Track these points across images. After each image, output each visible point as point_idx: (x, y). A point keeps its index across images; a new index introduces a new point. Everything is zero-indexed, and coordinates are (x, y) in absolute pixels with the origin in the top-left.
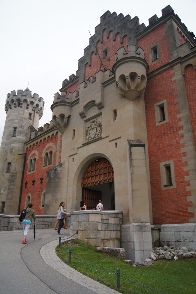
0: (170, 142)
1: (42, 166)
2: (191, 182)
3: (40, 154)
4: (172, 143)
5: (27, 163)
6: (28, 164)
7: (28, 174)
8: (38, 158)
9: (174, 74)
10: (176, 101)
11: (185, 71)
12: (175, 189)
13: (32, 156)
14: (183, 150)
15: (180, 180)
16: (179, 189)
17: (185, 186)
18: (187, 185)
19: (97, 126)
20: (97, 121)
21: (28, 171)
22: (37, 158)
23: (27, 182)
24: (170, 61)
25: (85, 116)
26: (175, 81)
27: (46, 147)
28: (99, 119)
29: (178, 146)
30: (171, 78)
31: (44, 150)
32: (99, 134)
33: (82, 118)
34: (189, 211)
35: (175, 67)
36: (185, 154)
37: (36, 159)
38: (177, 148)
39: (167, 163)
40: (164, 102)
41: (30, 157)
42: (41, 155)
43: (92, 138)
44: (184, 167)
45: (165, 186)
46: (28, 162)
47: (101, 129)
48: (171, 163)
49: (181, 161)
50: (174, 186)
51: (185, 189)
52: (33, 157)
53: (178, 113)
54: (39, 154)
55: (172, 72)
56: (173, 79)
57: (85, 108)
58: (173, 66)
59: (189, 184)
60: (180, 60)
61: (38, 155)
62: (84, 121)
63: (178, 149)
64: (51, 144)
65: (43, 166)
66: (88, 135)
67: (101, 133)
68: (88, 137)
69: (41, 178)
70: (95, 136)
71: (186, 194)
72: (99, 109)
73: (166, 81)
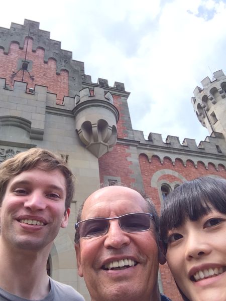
11: (139, 158)
24: (125, 138)
26: (131, 162)
30: (126, 156)
35: (131, 147)
40: (119, 179)
55: (127, 151)
56: (129, 159)
58: (128, 145)
60: (137, 144)
72: (31, 138)
73: (120, 156)
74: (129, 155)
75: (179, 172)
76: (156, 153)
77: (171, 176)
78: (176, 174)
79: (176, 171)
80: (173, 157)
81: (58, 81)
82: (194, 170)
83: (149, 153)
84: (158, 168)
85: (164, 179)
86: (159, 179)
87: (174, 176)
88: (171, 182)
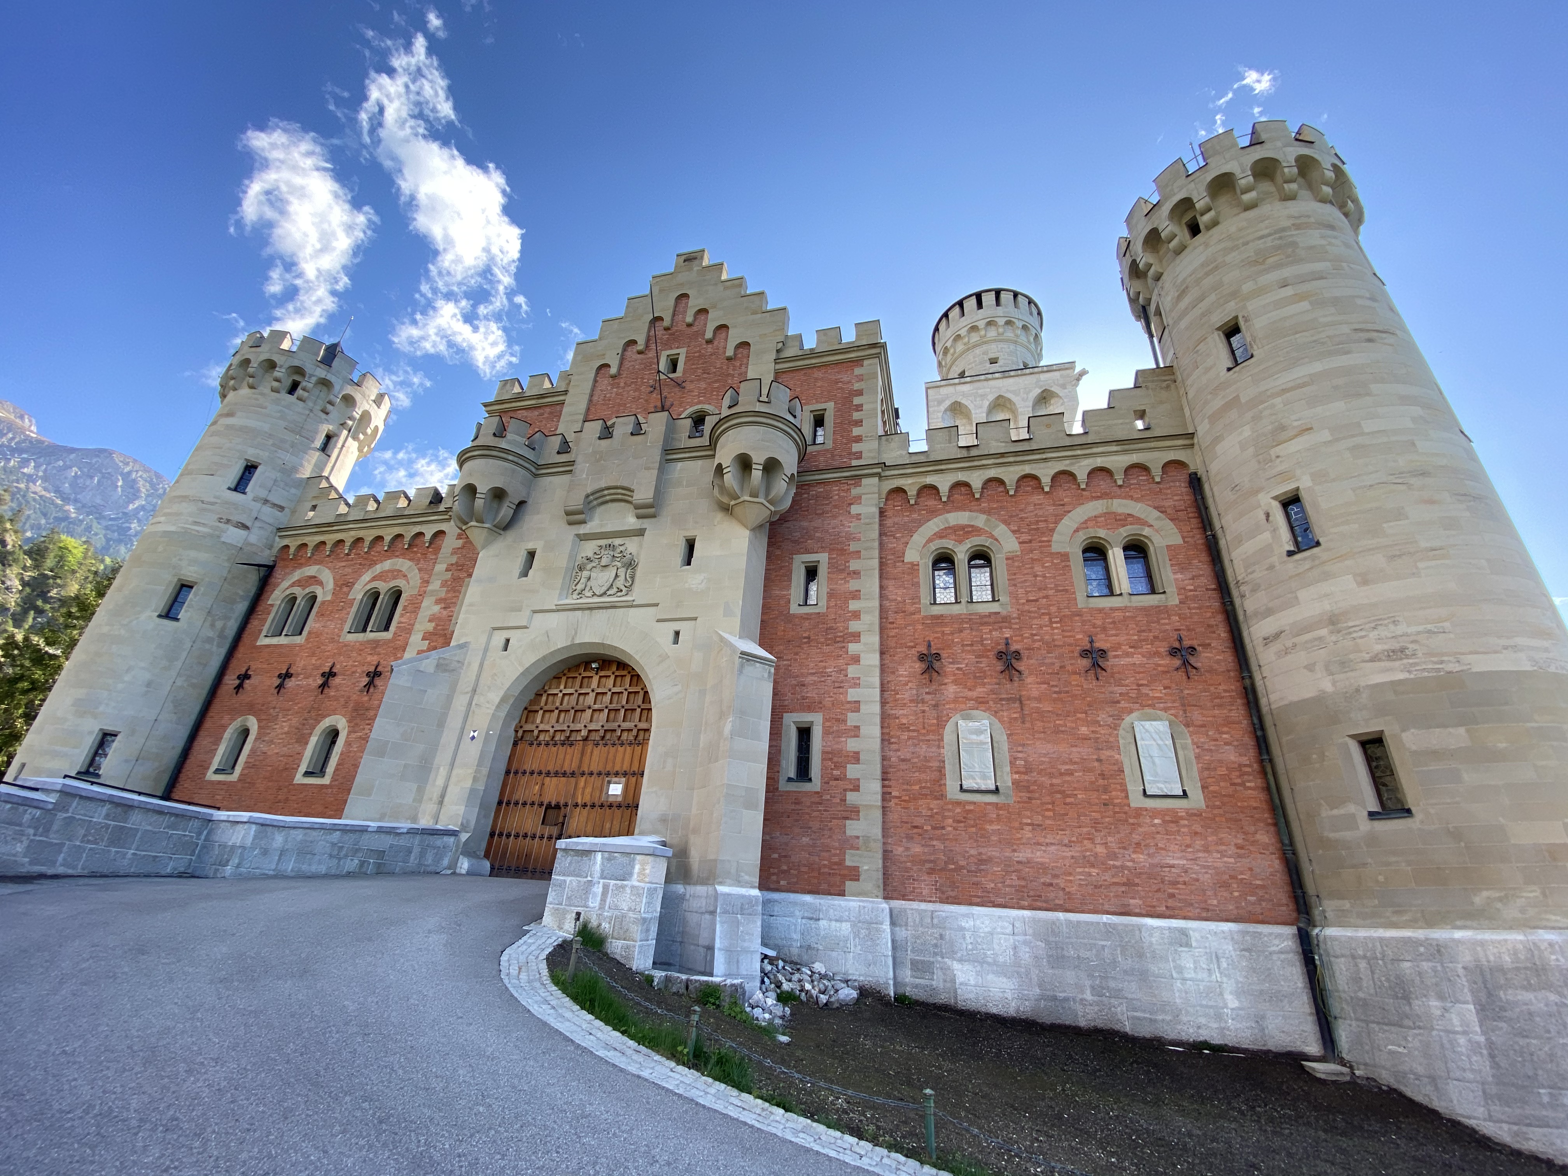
0: (823, 664)
1: (341, 629)
2: (863, 785)
3: (344, 585)
4: (825, 668)
5: (269, 602)
6: (272, 605)
7: (263, 641)
8: (329, 598)
9: (860, 498)
10: (854, 565)
11: (887, 499)
12: (817, 793)
13: (298, 583)
14: (853, 694)
15: (835, 772)
16: (828, 797)
17: (845, 790)
18: (851, 790)
19: (619, 564)
20: (622, 548)
21: (264, 633)
22: (324, 594)
23: (250, 673)
24: (854, 463)
25: (583, 522)
26: (858, 517)
27: (378, 568)
28: (631, 546)
29: (842, 682)
30: (850, 504)
31: (367, 577)
32: (624, 589)
33: (570, 523)
34: (848, 863)
35: (865, 481)
36: (856, 706)
37: (319, 599)
38: (837, 685)
39: (805, 718)
40: (822, 559)
41: (293, 585)
42: (345, 589)
43: (594, 595)
44: (849, 740)
45: (790, 780)
46: (276, 597)
47: (633, 578)
48: (817, 721)
49: (845, 721)
50: (816, 783)
51: (844, 800)
52: (304, 587)
53: (853, 599)
54: (336, 584)
55: (855, 491)
56: (855, 509)
57: (591, 497)
58: (860, 478)
59: (856, 789)
60: (880, 470)
61: (330, 585)
62: (578, 535)
63: (840, 686)
64: (403, 564)
65: (347, 628)
66: (583, 580)
67: (629, 588)
68: (580, 587)
69: (327, 670)
70: (609, 593)
71: (845, 814)
72: (639, 517)
73: (835, 506)
74: (858, 499)
75: (988, 512)
76: (929, 480)
77: (962, 528)
78: (980, 520)
79: (983, 511)
80: (976, 479)
81: (728, 375)
82: (1037, 498)
83: (911, 485)
84: (933, 513)
85: (941, 537)
86: (930, 540)
87: (972, 526)
88: (960, 542)
